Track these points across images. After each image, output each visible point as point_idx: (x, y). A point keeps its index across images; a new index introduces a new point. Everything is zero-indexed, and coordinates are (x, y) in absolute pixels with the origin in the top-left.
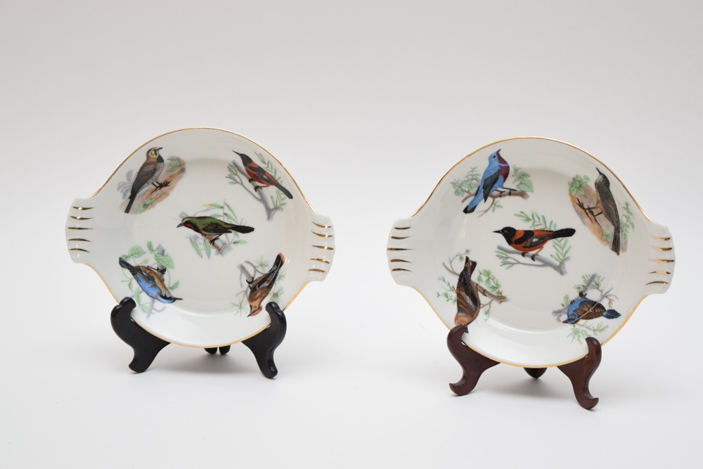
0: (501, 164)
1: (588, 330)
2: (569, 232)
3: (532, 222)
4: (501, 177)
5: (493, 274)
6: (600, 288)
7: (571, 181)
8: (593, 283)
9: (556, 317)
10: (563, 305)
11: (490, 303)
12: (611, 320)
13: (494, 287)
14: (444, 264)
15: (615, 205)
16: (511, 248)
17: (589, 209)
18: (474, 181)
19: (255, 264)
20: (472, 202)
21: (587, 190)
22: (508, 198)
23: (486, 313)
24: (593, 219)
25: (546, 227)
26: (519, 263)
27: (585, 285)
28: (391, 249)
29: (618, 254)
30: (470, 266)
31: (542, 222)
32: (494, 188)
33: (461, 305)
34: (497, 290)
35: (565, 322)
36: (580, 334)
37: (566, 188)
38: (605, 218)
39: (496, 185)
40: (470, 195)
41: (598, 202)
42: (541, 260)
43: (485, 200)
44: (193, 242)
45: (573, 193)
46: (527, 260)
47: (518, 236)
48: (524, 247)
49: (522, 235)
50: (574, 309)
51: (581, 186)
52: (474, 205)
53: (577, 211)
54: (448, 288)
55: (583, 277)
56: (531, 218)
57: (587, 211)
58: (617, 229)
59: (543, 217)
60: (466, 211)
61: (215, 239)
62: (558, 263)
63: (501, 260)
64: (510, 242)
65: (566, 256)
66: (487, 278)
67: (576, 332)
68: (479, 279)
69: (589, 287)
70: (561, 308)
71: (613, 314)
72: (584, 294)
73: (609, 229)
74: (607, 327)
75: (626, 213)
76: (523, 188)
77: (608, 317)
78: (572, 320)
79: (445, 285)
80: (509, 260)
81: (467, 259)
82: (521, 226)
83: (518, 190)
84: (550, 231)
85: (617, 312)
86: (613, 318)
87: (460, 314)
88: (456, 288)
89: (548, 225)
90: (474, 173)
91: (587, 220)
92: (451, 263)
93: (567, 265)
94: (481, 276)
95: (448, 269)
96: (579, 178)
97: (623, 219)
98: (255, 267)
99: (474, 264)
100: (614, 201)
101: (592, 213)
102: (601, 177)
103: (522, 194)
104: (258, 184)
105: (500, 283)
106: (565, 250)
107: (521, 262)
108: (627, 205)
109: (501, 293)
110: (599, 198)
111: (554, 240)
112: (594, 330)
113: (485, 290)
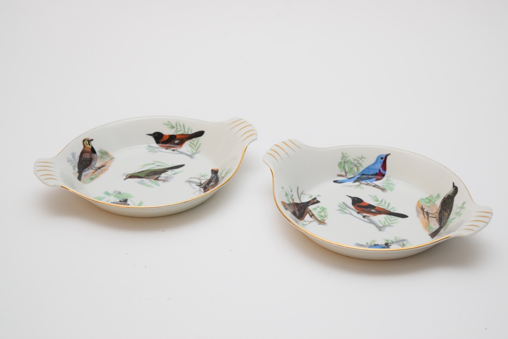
0: (381, 168)
2: (402, 216)
3: (378, 203)
4: (375, 179)
13: (321, 216)
14: (298, 188)
17: (427, 212)
21: (433, 205)
22: (371, 187)
24: (427, 217)
27: (394, 241)
29: (432, 238)
30: (314, 202)
31: (386, 205)
34: (323, 218)
39: (368, 180)
40: (346, 176)
42: (369, 220)
43: (354, 182)
45: (421, 203)
46: (359, 216)
47: (362, 204)
49: (366, 205)
51: (429, 202)
52: (344, 182)
53: (417, 210)
55: (396, 238)
56: (380, 201)
57: (425, 213)
58: (442, 227)
59: (389, 203)
60: (336, 181)
61: (158, 177)
62: (381, 225)
63: (340, 208)
64: (353, 204)
65: (390, 225)
66: (321, 210)
68: (315, 209)
72: (389, 245)
73: (435, 226)
76: (386, 188)
80: (346, 211)
81: (315, 198)
82: (369, 201)
83: (382, 187)
84: (388, 211)
89: (389, 208)
90: (361, 162)
91: (421, 216)
92: (302, 193)
93: (388, 229)
96: (430, 198)
99: (318, 202)
101: (428, 215)
102: (453, 188)
103: (383, 190)
106: (391, 222)
107: (353, 214)
108: (464, 203)
110: (439, 211)
113: (313, 215)
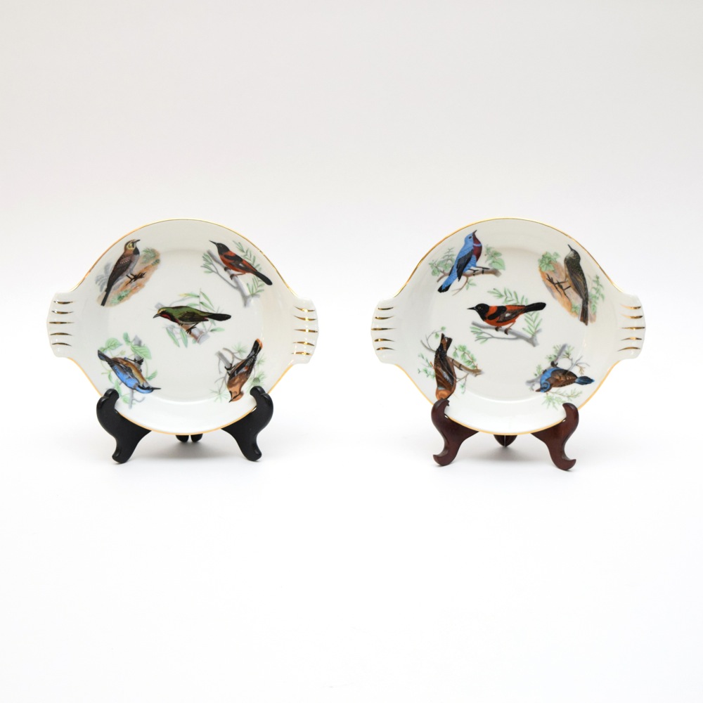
0: (475, 245)
1: (561, 397)
2: (540, 306)
3: (504, 298)
4: (474, 257)
5: (469, 348)
6: (570, 357)
7: (541, 258)
8: (564, 353)
9: (529, 387)
10: (536, 375)
11: (466, 377)
12: (585, 386)
13: (469, 362)
14: (421, 341)
15: (584, 279)
16: (484, 323)
17: (558, 283)
18: (450, 262)
19: (233, 351)
20: (446, 282)
21: (557, 265)
22: (481, 276)
23: (463, 387)
24: (562, 292)
25: (518, 302)
26: (493, 337)
27: (556, 355)
28: (375, 329)
29: (587, 324)
30: (446, 343)
31: (514, 297)
32: (467, 268)
33: (439, 380)
34: (472, 364)
35: (538, 391)
36: (555, 401)
37: (536, 266)
38: (573, 291)
39: (469, 264)
40: (445, 275)
41: (566, 277)
42: (513, 333)
43: (459, 279)
44: (170, 332)
45: (543, 269)
46: (501, 334)
47: (491, 312)
48: (498, 322)
49: (495, 311)
50: (546, 378)
51: (550, 262)
52: (449, 284)
53: (547, 286)
54: (427, 364)
55: (555, 347)
56: (503, 294)
57: (557, 285)
58: (586, 301)
59: (515, 293)
60: (441, 290)
61: (193, 328)
62: (529, 336)
63: (476, 335)
64: (483, 318)
65: (538, 329)
66: (462, 353)
67: (550, 400)
68: (455, 354)
69: (560, 357)
70: (534, 377)
71: (586, 381)
72: (555, 363)
73: (577, 301)
74: (581, 393)
75: (595, 285)
76: (495, 266)
77: (582, 383)
78: (544, 388)
79: (424, 361)
81: (443, 336)
82: (494, 302)
83: (491, 268)
84: (522, 306)
85: (589, 379)
86: (586, 384)
87: (440, 389)
88: (433, 364)
89: (520, 300)
90: (450, 253)
91: (557, 294)
92: (427, 340)
93: (539, 337)
94: (458, 352)
95: (425, 347)
96: (548, 255)
97: (591, 291)
98: (233, 354)
99: (450, 340)
100: (583, 275)
101: (561, 287)
102: (572, 253)
103: (495, 272)
104: (233, 272)
105: (475, 357)
106: (536, 323)
107: (494, 336)
108: (598, 278)
109: (476, 367)
110: (567, 273)
111: (525, 314)
112: (568, 397)
113: (460, 365)
